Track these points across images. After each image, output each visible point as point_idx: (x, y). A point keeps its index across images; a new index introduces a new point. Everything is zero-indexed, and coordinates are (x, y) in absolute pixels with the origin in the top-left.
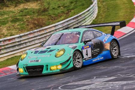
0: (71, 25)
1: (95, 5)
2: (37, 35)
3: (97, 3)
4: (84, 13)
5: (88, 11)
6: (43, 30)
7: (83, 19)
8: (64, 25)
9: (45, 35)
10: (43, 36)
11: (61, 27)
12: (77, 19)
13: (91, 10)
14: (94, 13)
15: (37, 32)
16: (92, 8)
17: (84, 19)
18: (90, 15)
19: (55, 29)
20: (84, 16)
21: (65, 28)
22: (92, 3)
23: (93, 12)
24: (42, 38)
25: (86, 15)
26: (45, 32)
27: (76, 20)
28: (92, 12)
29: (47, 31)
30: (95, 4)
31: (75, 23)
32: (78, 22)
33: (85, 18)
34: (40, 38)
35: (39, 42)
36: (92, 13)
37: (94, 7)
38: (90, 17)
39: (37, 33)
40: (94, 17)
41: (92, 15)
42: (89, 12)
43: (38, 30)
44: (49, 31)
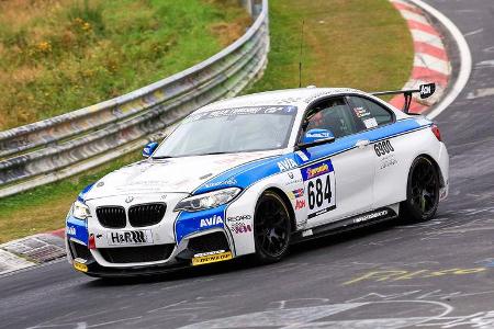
0: (175, 103)
1: (263, 29)
2: (45, 141)
3: (267, 21)
4: (223, 60)
5: (237, 51)
6: (68, 122)
7: (219, 82)
8: (146, 106)
9: (76, 142)
10: (69, 145)
11: (134, 111)
12: (196, 83)
13: (249, 47)
14: (256, 60)
15: (47, 128)
16: (250, 40)
17: (222, 84)
18: (243, 68)
19: (114, 118)
20: (222, 69)
21: (151, 115)
22: (250, 22)
23: (255, 56)
24: (62, 153)
25: (227, 65)
26: (77, 131)
27: (191, 86)
28: (250, 57)
29: (85, 128)
30: (263, 23)
31: (188, 98)
32: (198, 93)
33: (224, 78)
34: (57, 155)
35: (53, 167)
36: (250, 61)
37: (259, 36)
38: (244, 74)
39: (45, 134)
40: (256, 76)
41: (250, 67)
42: (238, 57)
43: (49, 123)
44: (92, 126)
